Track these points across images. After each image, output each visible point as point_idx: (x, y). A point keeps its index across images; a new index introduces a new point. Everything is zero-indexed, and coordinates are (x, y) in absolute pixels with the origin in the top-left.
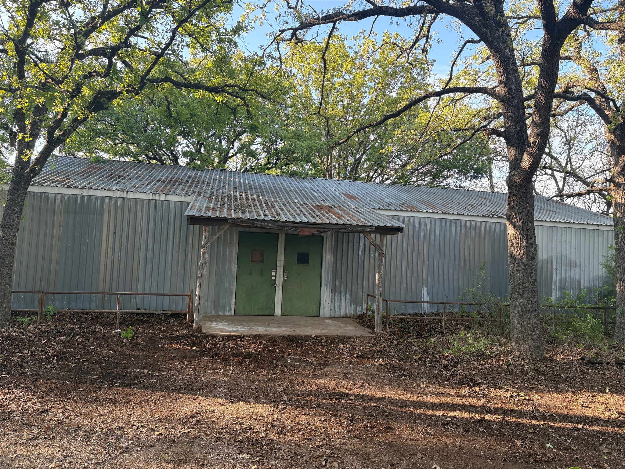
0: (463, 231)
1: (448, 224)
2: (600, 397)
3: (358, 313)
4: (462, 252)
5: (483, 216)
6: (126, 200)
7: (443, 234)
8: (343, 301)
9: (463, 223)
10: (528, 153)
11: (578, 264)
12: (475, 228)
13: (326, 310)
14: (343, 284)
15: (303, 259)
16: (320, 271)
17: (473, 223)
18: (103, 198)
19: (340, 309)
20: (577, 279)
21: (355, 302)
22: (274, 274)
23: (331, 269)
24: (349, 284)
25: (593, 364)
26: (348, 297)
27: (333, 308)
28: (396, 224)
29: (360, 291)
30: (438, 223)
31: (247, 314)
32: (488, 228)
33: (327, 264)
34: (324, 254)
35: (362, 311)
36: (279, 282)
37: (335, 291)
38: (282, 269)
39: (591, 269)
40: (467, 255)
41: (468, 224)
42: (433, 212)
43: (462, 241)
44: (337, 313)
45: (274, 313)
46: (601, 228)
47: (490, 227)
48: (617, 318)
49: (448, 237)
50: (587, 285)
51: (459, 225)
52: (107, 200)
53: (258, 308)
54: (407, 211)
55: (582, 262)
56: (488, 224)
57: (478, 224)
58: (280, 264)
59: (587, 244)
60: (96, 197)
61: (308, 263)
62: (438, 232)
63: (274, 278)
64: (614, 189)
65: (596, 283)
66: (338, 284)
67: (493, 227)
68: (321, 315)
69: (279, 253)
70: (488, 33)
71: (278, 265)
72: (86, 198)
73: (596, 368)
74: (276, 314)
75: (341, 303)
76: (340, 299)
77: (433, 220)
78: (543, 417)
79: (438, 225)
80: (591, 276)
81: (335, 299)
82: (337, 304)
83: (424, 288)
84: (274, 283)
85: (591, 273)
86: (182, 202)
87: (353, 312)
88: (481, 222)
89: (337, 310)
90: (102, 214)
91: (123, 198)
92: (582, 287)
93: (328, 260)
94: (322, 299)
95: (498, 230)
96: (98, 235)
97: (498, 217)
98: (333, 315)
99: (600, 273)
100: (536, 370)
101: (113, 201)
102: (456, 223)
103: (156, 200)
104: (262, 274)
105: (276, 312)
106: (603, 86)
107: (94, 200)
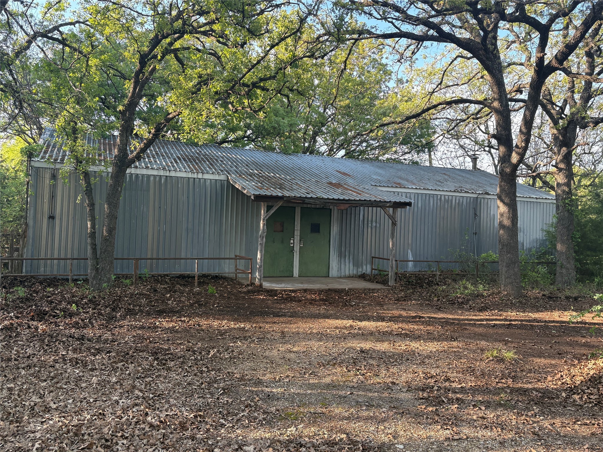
0: (439, 204)
1: (427, 198)
2: (566, 313)
3: (359, 273)
4: (438, 221)
5: (454, 191)
6: (168, 178)
7: (423, 207)
8: (347, 264)
9: (439, 197)
10: (516, 153)
11: (522, 229)
12: (448, 201)
13: (334, 272)
14: (347, 250)
15: (315, 229)
16: (328, 239)
17: (447, 197)
18: (149, 176)
19: (345, 270)
20: (522, 242)
21: (357, 264)
22: (292, 241)
23: (338, 237)
24: (352, 249)
25: (551, 298)
26: (351, 260)
27: (340, 269)
28: (403, 200)
29: (360, 254)
30: (420, 197)
31: (271, 276)
32: (457, 201)
33: (334, 232)
34: (332, 225)
35: (362, 272)
36: (297, 249)
37: (341, 255)
38: (299, 237)
39: (531, 234)
40: (441, 223)
41: (443, 198)
42: (416, 188)
43: (438, 212)
44: (343, 274)
45: (293, 275)
46: (538, 200)
47: (459, 200)
48: (557, 269)
49: (427, 208)
50: (528, 246)
51: (435, 198)
52: (152, 178)
53: (280, 271)
54: (396, 187)
55: (525, 228)
56: (458, 198)
57: (450, 198)
58: (297, 233)
59: (529, 213)
60: (143, 175)
61: (319, 232)
62: (420, 205)
63: (292, 245)
64: (557, 172)
65: (535, 244)
66: (343, 249)
67: (461, 200)
68: (330, 276)
69: (296, 223)
70: (490, 65)
71: (295, 233)
72: (134, 176)
73: (554, 301)
74: (295, 275)
75: (345, 265)
76: (345, 262)
77: (416, 194)
78: (542, 322)
79: (420, 199)
80: (531, 239)
81: (341, 262)
82: (343, 266)
83: (409, 251)
84: (292, 250)
85: (531, 237)
86: (216, 180)
87: (355, 272)
88: (452, 196)
89: (343, 271)
90: (148, 191)
91: (166, 176)
92: (525, 248)
93: (335, 229)
94: (331, 262)
95: (465, 203)
96: (145, 210)
97: (465, 192)
98: (339, 275)
99: (538, 237)
100: (520, 302)
101: (158, 179)
102: (433, 197)
103: (194, 178)
104: (282, 242)
105: (294, 274)
106: (549, 90)
107: (141, 178)
